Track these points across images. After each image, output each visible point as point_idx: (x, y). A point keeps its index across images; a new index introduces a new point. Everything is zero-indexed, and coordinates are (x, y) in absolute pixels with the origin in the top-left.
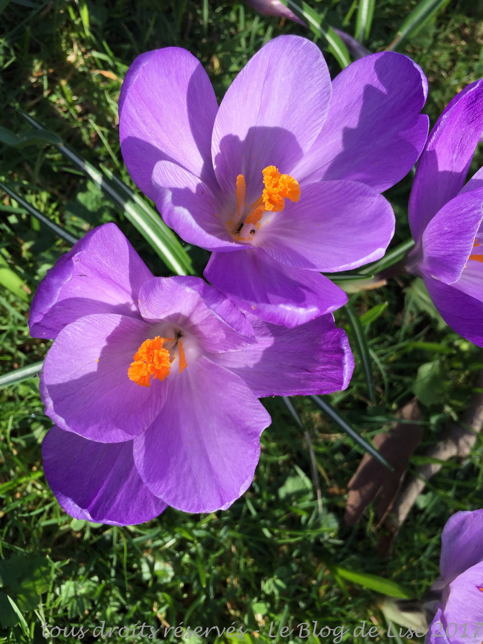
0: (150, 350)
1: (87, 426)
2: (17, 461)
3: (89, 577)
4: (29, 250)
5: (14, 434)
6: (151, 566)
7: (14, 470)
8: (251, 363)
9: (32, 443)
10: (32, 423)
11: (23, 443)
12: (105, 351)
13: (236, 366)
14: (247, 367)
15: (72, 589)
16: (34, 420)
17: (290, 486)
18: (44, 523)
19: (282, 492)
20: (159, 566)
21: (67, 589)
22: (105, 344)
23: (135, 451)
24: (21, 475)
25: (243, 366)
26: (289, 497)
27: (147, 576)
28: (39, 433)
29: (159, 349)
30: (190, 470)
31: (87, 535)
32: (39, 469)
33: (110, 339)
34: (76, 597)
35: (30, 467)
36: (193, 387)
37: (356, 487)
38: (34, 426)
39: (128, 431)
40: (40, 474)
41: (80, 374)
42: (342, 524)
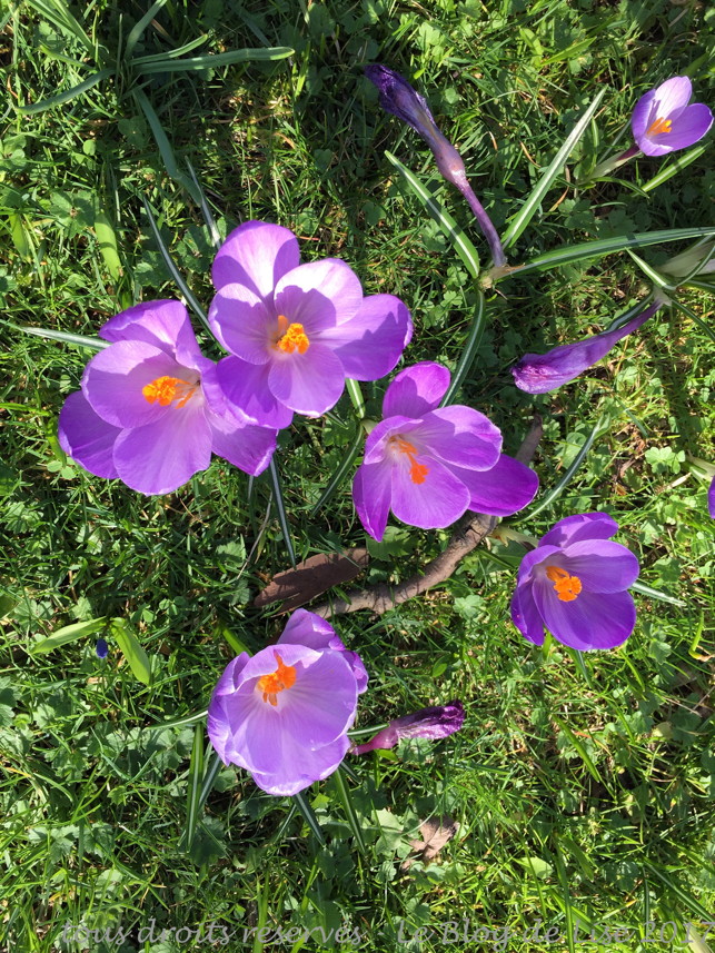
0: (165, 383)
1: (100, 404)
2: (36, 393)
3: (38, 510)
4: (141, 242)
5: (46, 373)
6: (87, 535)
7: (30, 399)
8: (227, 432)
9: (55, 389)
10: (64, 373)
11: (48, 384)
12: (140, 365)
13: (217, 427)
14: (223, 433)
15: (20, 510)
16: (67, 373)
17: (229, 548)
18: (29, 450)
19: (221, 549)
20: (93, 539)
21: (16, 508)
22: (142, 361)
23: (120, 436)
24: (33, 406)
25: (220, 430)
26: (224, 555)
27: (80, 539)
28: (65, 385)
29: (171, 386)
30: (145, 467)
31: (54, 482)
32: (47, 410)
33: (146, 360)
34: (19, 517)
35: (43, 405)
36: (184, 422)
37: (278, 581)
38: (64, 377)
39: (122, 422)
40: (47, 414)
41: (115, 371)
42: (251, 603)
